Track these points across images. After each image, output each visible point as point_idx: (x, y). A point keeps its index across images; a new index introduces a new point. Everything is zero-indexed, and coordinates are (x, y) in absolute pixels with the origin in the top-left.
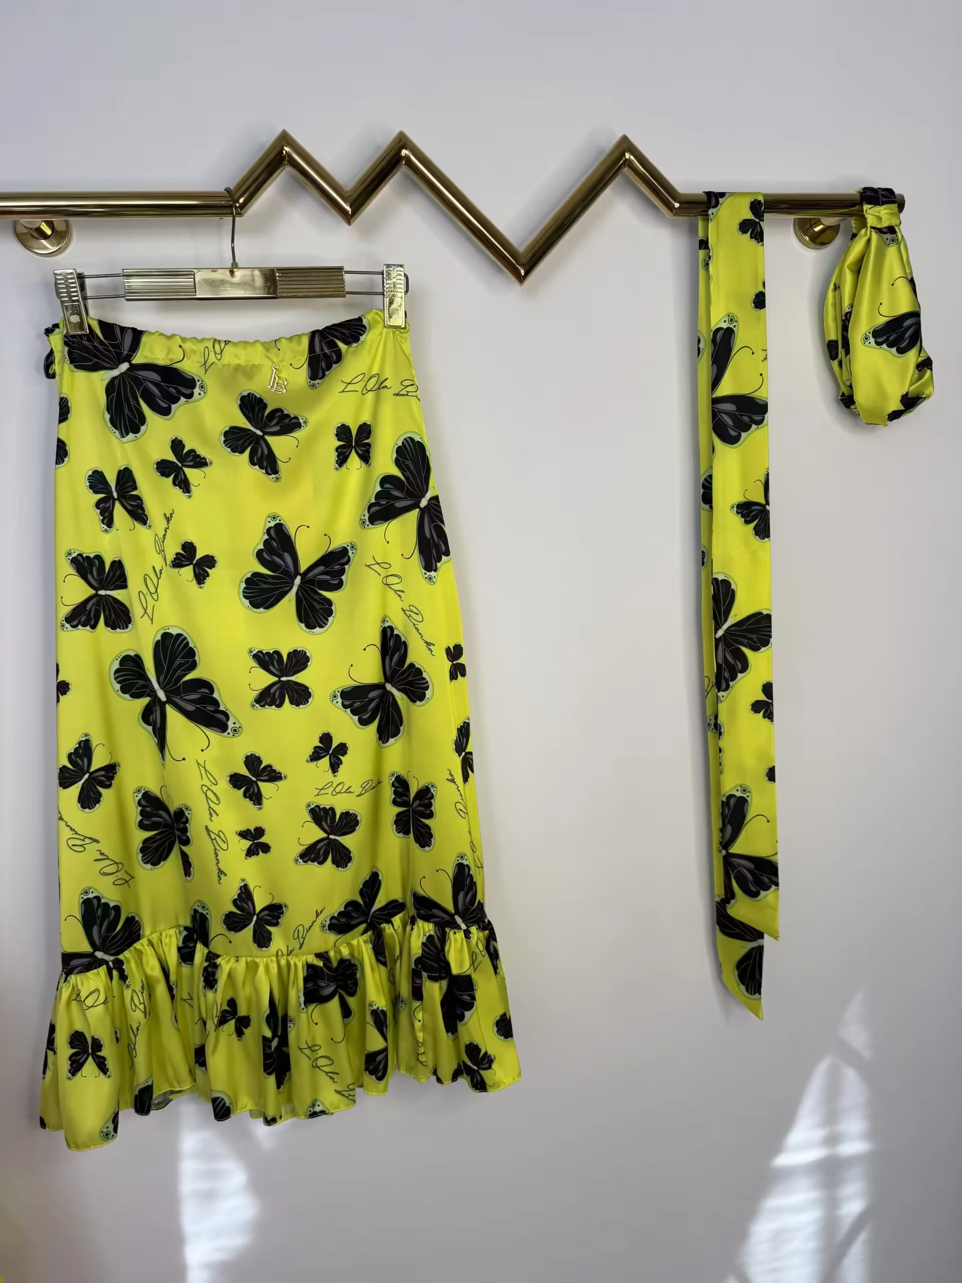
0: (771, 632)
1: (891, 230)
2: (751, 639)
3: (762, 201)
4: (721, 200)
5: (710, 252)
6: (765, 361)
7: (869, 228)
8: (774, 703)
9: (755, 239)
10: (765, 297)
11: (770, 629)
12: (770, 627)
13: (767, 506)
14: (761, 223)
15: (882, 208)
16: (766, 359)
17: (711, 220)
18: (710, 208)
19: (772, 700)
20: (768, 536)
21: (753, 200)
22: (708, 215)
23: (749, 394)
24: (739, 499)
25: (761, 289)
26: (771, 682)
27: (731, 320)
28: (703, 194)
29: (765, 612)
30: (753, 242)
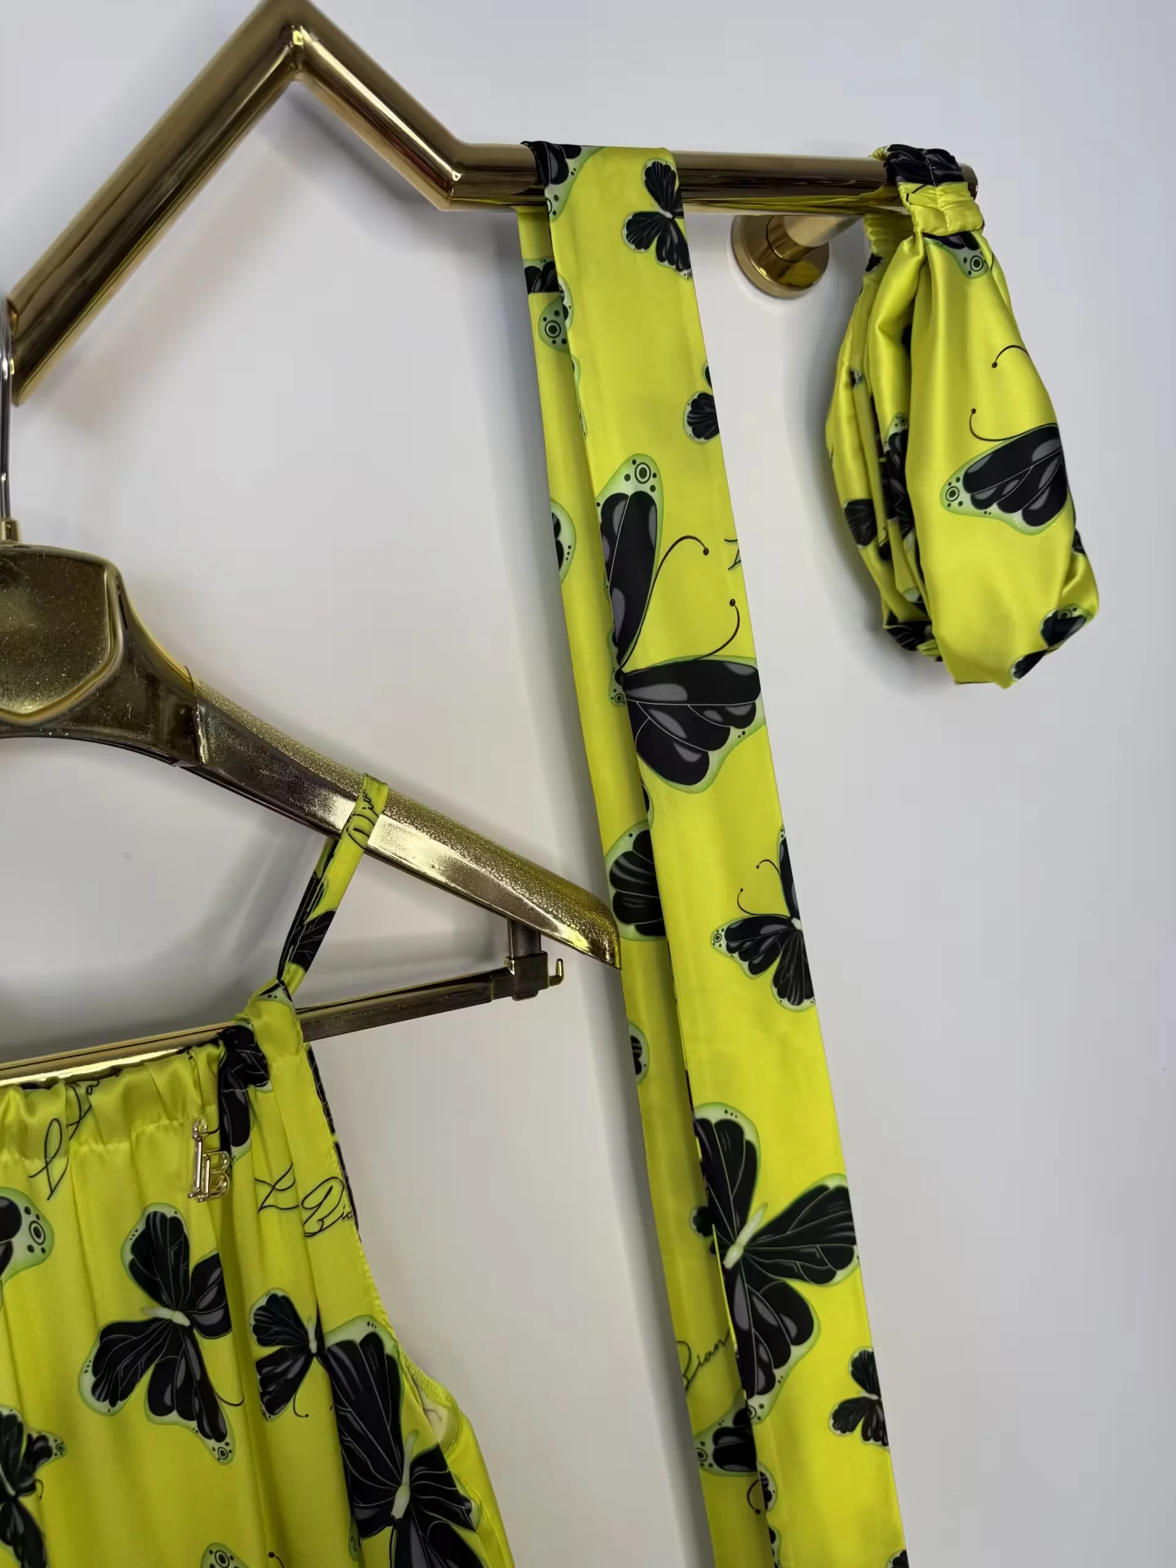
0: (852, 1229)
1: (965, 240)
2: (810, 1258)
3: (673, 168)
4: (571, 163)
5: (563, 299)
6: (738, 568)
7: (919, 235)
8: (884, 1400)
9: (671, 263)
10: (713, 407)
11: (848, 1224)
12: (849, 1217)
13: (795, 921)
14: (679, 221)
15: (939, 190)
16: (737, 562)
17: (555, 213)
18: (546, 185)
19: (879, 1394)
20: (810, 994)
21: (650, 164)
22: (544, 204)
23: (710, 654)
24: (727, 915)
25: (702, 387)
26: (870, 1350)
27: (643, 473)
28: (525, 147)
29: (832, 1184)
30: (666, 270)
